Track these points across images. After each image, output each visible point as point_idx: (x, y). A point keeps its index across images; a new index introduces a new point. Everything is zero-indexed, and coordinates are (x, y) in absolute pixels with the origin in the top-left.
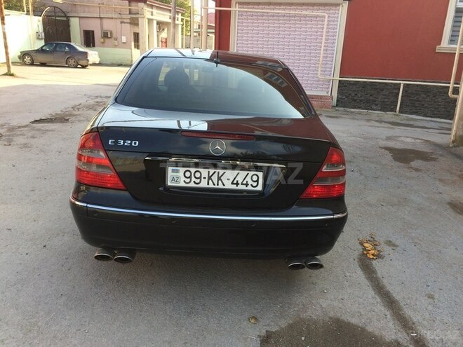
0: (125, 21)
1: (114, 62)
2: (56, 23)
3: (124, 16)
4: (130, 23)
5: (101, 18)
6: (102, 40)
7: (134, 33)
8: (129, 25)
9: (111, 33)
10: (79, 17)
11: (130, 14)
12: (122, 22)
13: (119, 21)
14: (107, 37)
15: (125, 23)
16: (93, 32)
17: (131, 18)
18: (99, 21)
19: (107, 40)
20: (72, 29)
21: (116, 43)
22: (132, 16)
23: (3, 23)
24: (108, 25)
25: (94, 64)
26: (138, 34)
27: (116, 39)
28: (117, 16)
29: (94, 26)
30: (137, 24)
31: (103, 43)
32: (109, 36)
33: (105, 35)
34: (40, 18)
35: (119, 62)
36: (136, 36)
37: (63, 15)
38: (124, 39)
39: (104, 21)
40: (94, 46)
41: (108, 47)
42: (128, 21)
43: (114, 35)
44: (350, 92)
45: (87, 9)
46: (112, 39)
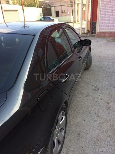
0: (69, 5)
2: (47, 9)
3: (69, 4)
4: (71, 6)
5: (61, 6)
6: (61, 14)
7: (72, 10)
8: (70, 7)
9: (64, 11)
10: (54, 6)
11: (71, 2)
12: (68, 6)
13: (67, 6)
14: (63, 13)
16: (59, 11)
18: (60, 7)
20: (52, 11)
21: (66, 14)
22: (71, 3)
23: (24, 12)
24: (64, 8)
27: (66, 13)
28: (66, 4)
29: (59, 9)
31: (62, 15)
34: (41, 9)
37: (49, 6)
38: (69, 13)
39: (62, 6)
40: (59, 16)
41: (63, 16)
42: (70, 5)
43: (65, 12)
45: (56, 3)
46: (65, 13)
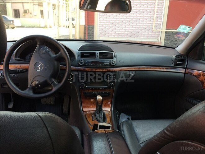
1: (31, 26)
3: (35, 1)
4: (39, 5)
5: (23, 3)
6: (24, 14)
7: (41, 10)
8: (37, 6)
9: (28, 10)
10: (11, 3)
12: (34, 5)
13: (32, 4)
14: (26, 13)
15: (35, 5)
16: (19, 10)
17: (39, 3)
18: (21, 5)
19: (26, 15)
20: (7, 9)
21: (31, 15)
22: (39, 1)
24: (26, 6)
25: (18, 27)
26: (43, 11)
27: (31, 14)
28: (31, 1)
29: (19, 7)
30: (42, 6)
31: (24, 16)
32: (27, 12)
33: (25, 12)
35: (33, 26)
36: (42, 12)
37: (3, 2)
38: (35, 13)
39: (25, 4)
40: (19, 17)
41: (27, 18)
42: (37, 4)
43: (30, 12)
44: (172, 39)
46: (29, 14)
